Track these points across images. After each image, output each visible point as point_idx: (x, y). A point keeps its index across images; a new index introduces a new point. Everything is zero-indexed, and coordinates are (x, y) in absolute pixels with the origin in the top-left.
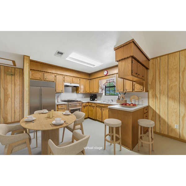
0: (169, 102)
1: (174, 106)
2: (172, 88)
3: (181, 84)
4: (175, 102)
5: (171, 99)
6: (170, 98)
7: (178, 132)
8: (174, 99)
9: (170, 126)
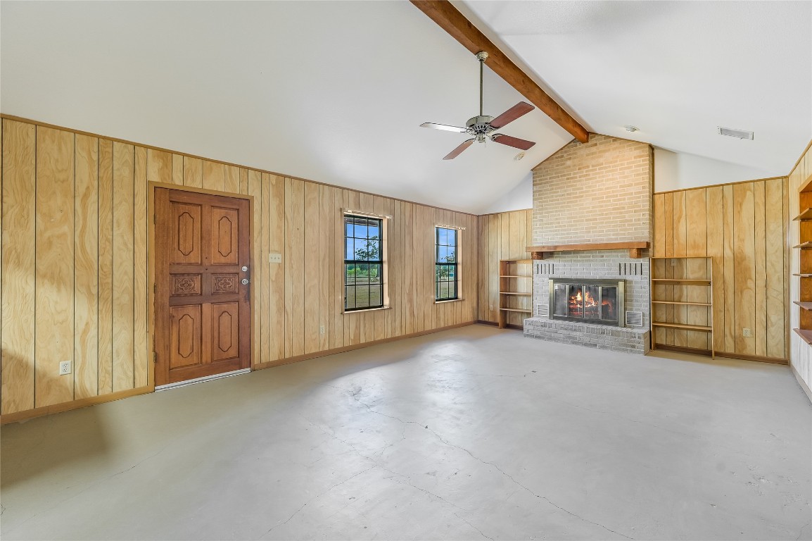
0: (40, 291)
1: (56, 302)
2: (50, 243)
3: (77, 233)
4: (59, 290)
5: (46, 281)
6: (44, 276)
7: (68, 384)
8: (56, 279)
9: (44, 375)
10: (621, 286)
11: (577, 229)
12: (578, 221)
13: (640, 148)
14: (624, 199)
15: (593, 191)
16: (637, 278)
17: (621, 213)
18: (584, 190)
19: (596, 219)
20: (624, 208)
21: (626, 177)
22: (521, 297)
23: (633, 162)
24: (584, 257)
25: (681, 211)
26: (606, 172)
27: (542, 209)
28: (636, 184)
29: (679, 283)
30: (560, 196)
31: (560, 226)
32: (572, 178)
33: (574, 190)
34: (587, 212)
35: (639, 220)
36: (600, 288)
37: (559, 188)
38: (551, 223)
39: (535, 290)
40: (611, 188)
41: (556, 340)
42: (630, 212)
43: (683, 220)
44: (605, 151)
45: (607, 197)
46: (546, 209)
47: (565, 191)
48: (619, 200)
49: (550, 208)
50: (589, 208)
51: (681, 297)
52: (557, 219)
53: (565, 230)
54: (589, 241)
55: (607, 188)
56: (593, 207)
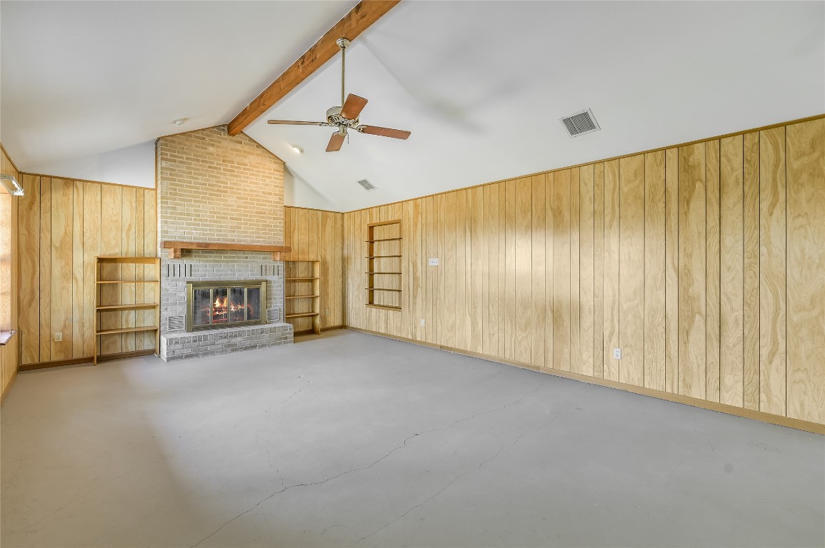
10: (263, 286)
11: (221, 226)
12: (222, 218)
13: (277, 163)
14: (265, 205)
15: (238, 189)
16: (275, 278)
17: (263, 217)
18: (229, 185)
19: (241, 219)
20: (265, 213)
21: (267, 185)
22: (126, 312)
23: (273, 174)
24: (230, 257)
25: (295, 225)
26: (251, 174)
27: (176, 194)
28: (276, 195)
29: (294, 281)
30: (200, 184)
31: (201, 220)
32: (215, 168)
33: (217, 182)
34: (232, 210)
35: (277, 226)
36: (246, 290)
37: (201, 175)
38: (188, 214)
39: (163, 298)
40: (255, 191)
41: (212, 353)
42: (270, 218)
43: (296, 231)
44: (250, 153)
45: (251, 199)
46: (182, 195)
47: (208, 180)
48: (262, 205)
49: (187, 196)
50: (233, 206)
51: (294, 292)
52: (196, 211)
53: (207, 225)
54: (234, 240)
55: (251, 191)
56: (238, 206)
